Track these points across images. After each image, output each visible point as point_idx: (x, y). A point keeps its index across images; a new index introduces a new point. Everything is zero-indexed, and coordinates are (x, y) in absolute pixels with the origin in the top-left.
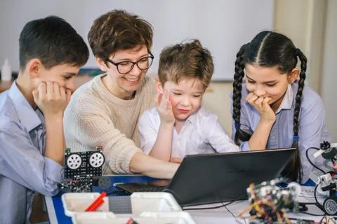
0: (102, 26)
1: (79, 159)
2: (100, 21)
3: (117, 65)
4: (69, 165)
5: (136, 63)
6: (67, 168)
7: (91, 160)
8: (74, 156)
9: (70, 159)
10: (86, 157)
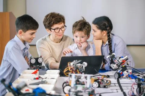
0: (48, 17)
1: (35, 60)
2: (47, 16)
3: (54, 29)
4: (31, 62)
5: (60, 29)
6: (31, 63)
7: (39, 60)
8: (33, 59)
9: (32, 60)
10: (37, 59)
